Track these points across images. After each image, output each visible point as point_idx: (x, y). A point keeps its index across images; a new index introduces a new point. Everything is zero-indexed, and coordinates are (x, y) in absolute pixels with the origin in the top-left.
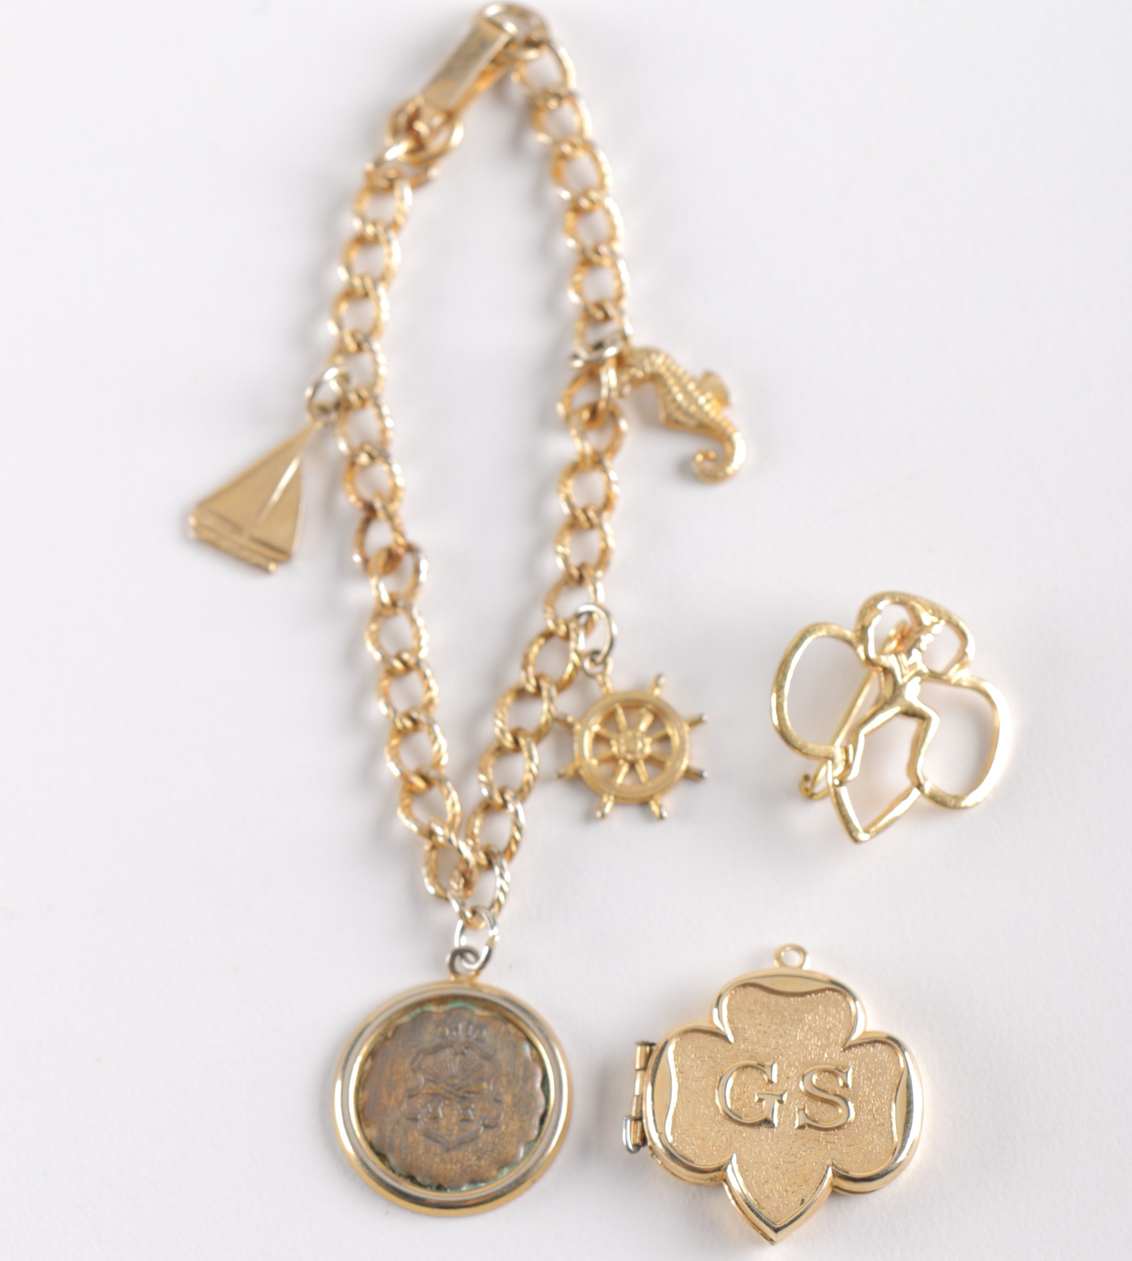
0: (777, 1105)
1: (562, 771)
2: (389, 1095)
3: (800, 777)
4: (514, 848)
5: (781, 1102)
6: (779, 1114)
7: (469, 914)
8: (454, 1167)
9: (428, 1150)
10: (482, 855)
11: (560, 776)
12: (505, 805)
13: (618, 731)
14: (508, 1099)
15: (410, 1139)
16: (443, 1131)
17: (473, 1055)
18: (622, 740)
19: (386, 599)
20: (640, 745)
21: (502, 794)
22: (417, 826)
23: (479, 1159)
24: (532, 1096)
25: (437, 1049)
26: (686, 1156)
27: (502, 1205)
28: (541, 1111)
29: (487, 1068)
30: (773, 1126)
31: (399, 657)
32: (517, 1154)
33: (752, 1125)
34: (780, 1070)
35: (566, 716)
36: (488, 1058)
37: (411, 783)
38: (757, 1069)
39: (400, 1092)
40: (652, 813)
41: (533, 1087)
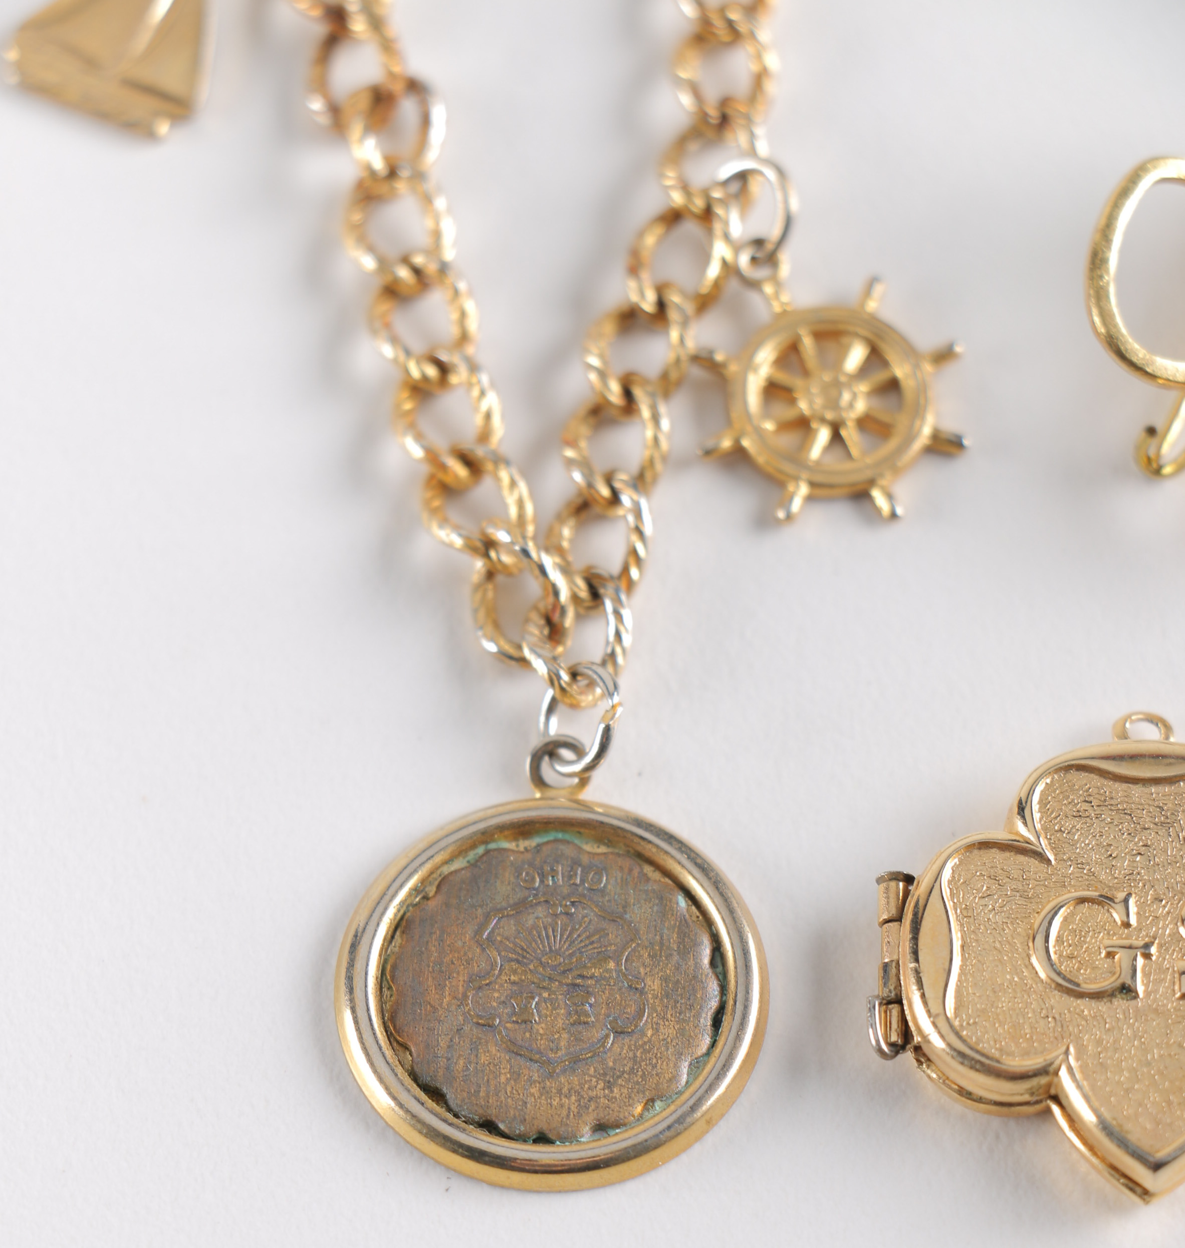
0: (1140, 961)
1: (710, 443)
2: (440, 987)
3: (1137, 432)
4: (634, 573)
5: (1147, 956)
6: (1146, 975)
7: (565, 677)
8: (565, 1100)
9: (516, 1076)
10: (581, 584)
11: (708, 453)
12: (615, 499)
13: (806, 373)
14: (654, 985)
15: (484, 1059)
16: (542, 1044)
17: (588, 915)
18: (815, 390)
19: (379, 164)
20: (846, 397)
21: (609, 480)
22: (460, 535)
23: (609, 1086)
24: (695, 979)
25: (521, 907)
26: (985, 1051)
27: (654, 1167)
28: (714, 1004)
29: (614, 935)
30: (1136, 996)
31: (406, 260)
32: (674, 1078)
33: (1097, 996)
34: (1141, 906)
35: (711, 352)
36: (614, 918)
37: (443, 467)
38: (1100, 903)
39: (460, 980)
40: (878, 511)
41: (698, 965)
